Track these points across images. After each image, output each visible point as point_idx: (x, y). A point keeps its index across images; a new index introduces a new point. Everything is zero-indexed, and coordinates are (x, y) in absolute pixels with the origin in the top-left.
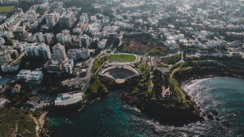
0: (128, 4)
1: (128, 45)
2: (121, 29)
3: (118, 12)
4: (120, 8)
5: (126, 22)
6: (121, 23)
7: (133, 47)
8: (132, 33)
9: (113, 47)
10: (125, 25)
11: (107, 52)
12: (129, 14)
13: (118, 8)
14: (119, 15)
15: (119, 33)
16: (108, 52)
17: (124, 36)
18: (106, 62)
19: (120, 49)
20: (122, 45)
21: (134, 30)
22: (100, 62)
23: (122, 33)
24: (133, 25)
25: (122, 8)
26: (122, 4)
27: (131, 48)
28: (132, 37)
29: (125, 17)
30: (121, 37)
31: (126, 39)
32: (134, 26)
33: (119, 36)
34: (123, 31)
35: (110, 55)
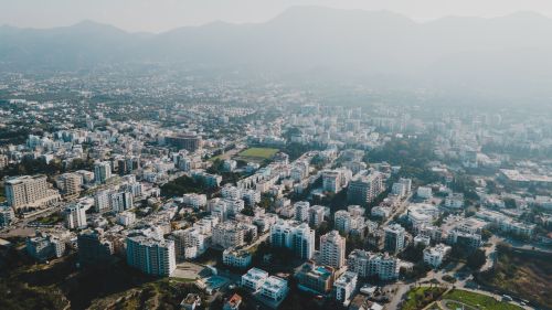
0: (522, 173)
1: (511, 276)
2: (494, 229)
3: (491, 188)
4: (498, 179)
5: (511, 216)
6: (494, 215)
7: (525, 284)
8: (527, 247)
9: (463, 269)
10: (508, 221)
11: (443, 278)
12: (523, 196)
13: (492, 179)
14: (493, 196)
15: (485, 237)
16: (447, 279)
17: (501, 249)
18: (439, 303)
19: (484, 281)
20: (492, 272)
21: (533, 242)
22: (421, 298)
23: (494, 240)
24: (532, 226)
25: (503, 180)
26: (506, 172)
27: (517, 287)
28: (526, 257)
29: (511, 204)
30: (489, 251)
31: (506, 258)
32: (536, 231)
33: (485, 245)
34: (501, 235)
35: (451, 288)
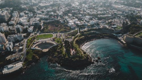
0: (43, 4)
1: (47, 28)
2: (41, 19)
3: (38, 9)
4: (39, 6)
5: (44, 15)
6: (40, 16)
7: (50, 29)
8: (48, 21)
9: (38, 30)
10: (43, 16)
11: (34, 34)
12: (45, 10)
13: (37, 7)
14: (39, 11)
15: (40, 21)
17: (44, 23)
18: (35, 40)
19: (43, 31)
20: (44, 29)
21: (49, 19)
22: (31, 41)
23: (42, 21)
24: (48, 16)
25: (40, 6)
26: (40, 4)
27: (49, 30)
28: (49, 23)
29: (43, 12)
30: (42, 24)
31: (45, 25)
32: (49, 17)
33: (41, 23)
34: (43, 20)
35: (36, 36)
